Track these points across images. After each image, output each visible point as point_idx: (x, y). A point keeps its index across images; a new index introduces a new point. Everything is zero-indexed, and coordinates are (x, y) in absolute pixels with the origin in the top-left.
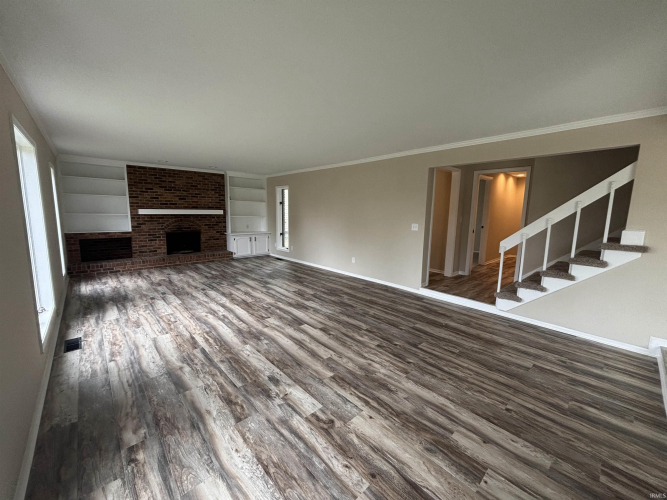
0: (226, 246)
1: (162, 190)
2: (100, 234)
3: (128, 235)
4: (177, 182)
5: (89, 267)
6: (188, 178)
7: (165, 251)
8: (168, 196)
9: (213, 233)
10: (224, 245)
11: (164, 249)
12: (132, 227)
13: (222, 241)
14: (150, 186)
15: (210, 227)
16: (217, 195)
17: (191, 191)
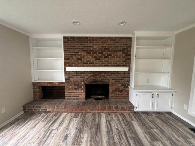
0: (128, 97)
1: (84, 53)
2: (48, 83)
3: (63, 85)
4: (95, 47)
5: (33, 107)
6: (102, 42)
7: (84, 97)
8: (89, 57)
9: (119, 86)
10: (127, 96)
11: (83, 96)
12: (65, 79)
13: (126, 93)
14: (77, 51)
15: (117, 81)
16: (124, 55)
17: (104, 53)
